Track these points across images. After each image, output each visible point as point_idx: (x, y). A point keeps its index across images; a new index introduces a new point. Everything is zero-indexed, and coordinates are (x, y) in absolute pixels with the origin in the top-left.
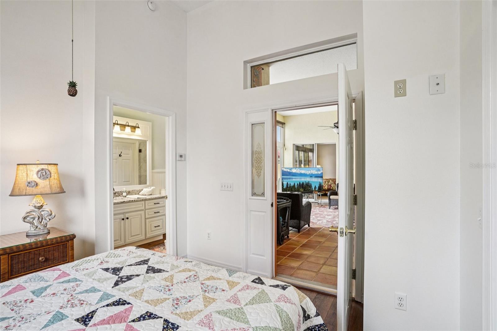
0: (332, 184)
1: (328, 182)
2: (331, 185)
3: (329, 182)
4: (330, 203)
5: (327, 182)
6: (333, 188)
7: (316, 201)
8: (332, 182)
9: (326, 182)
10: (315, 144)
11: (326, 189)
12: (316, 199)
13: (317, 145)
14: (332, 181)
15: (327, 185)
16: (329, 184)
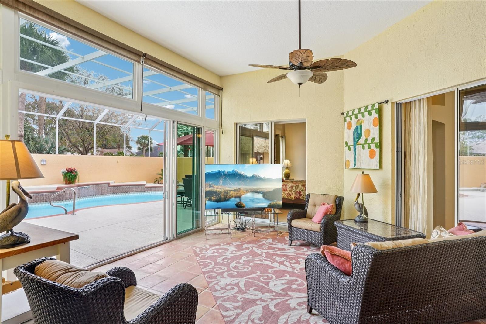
0: (302, 190)
1: (295, 186)
2: (300, 192)
3: (298, 187)
4: (292, 233)
5: (294, 188)
6: (303, 197)
7: (272, 224)
8: (303, 188)
9: (292, 188)
10: (271, 122)
11: (293, 199)
12: (272, 220)
13: (275, 125)
14: (302, 186)
15: (294, 193)
16: (298, 190)
